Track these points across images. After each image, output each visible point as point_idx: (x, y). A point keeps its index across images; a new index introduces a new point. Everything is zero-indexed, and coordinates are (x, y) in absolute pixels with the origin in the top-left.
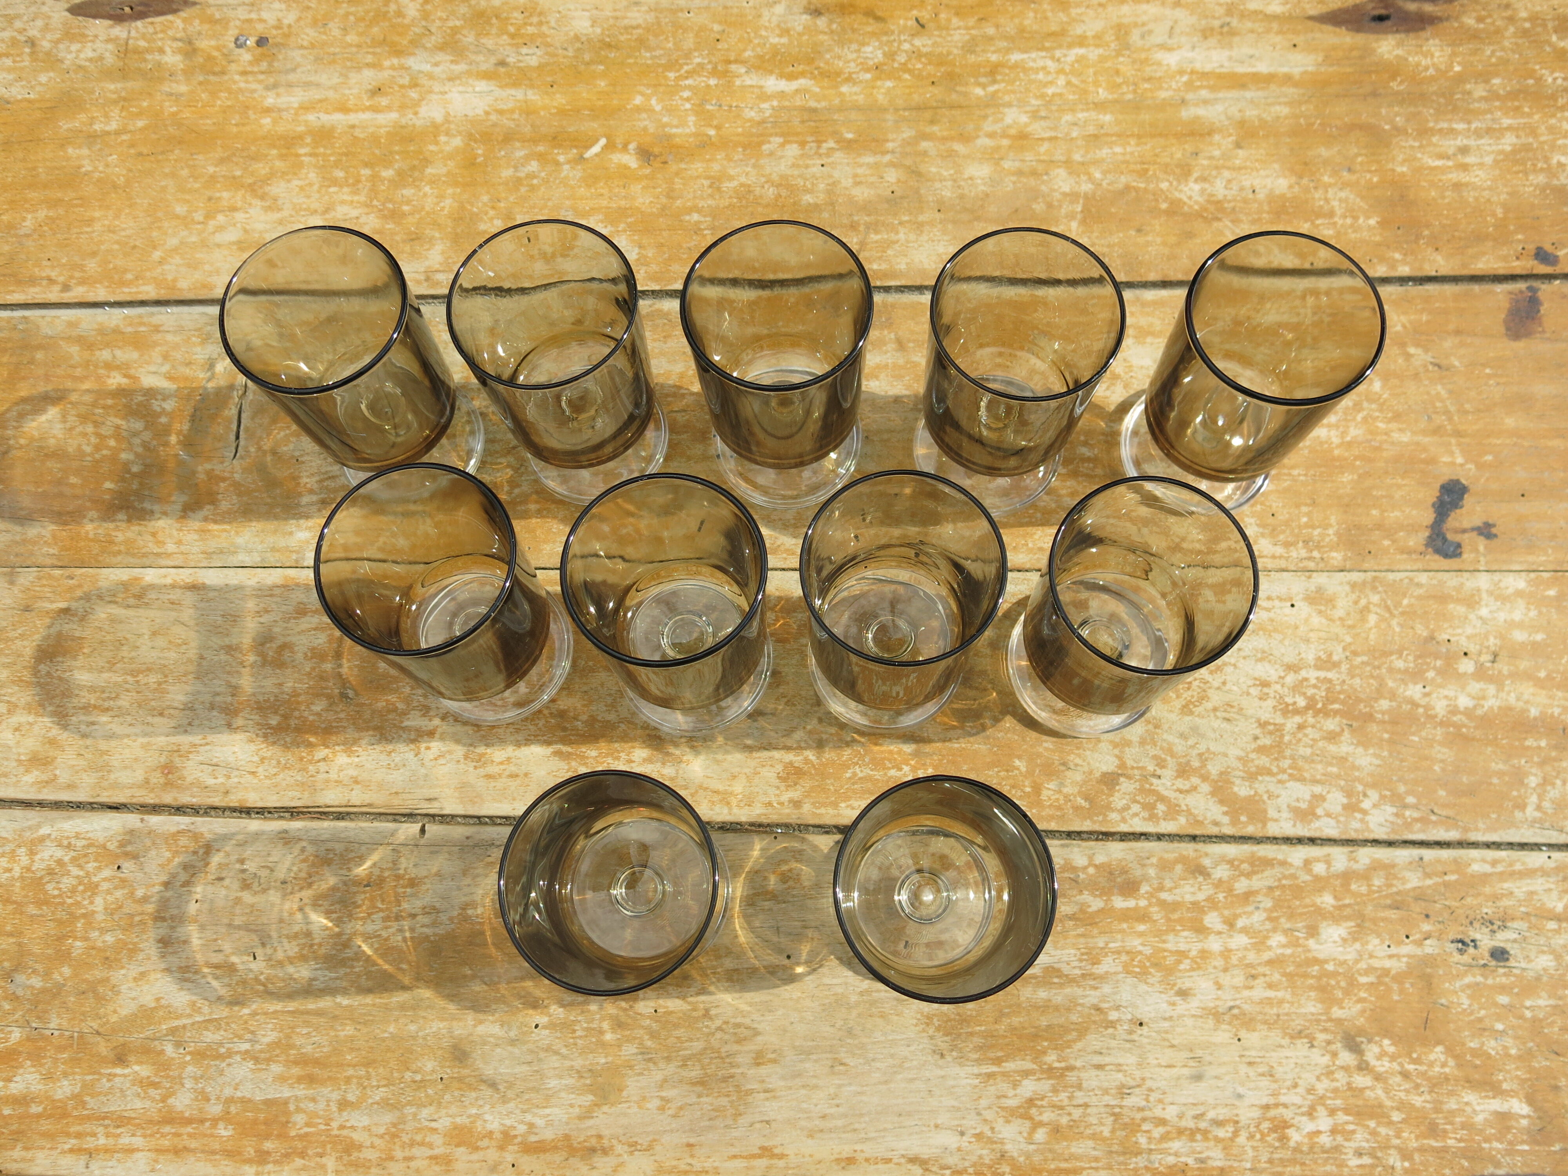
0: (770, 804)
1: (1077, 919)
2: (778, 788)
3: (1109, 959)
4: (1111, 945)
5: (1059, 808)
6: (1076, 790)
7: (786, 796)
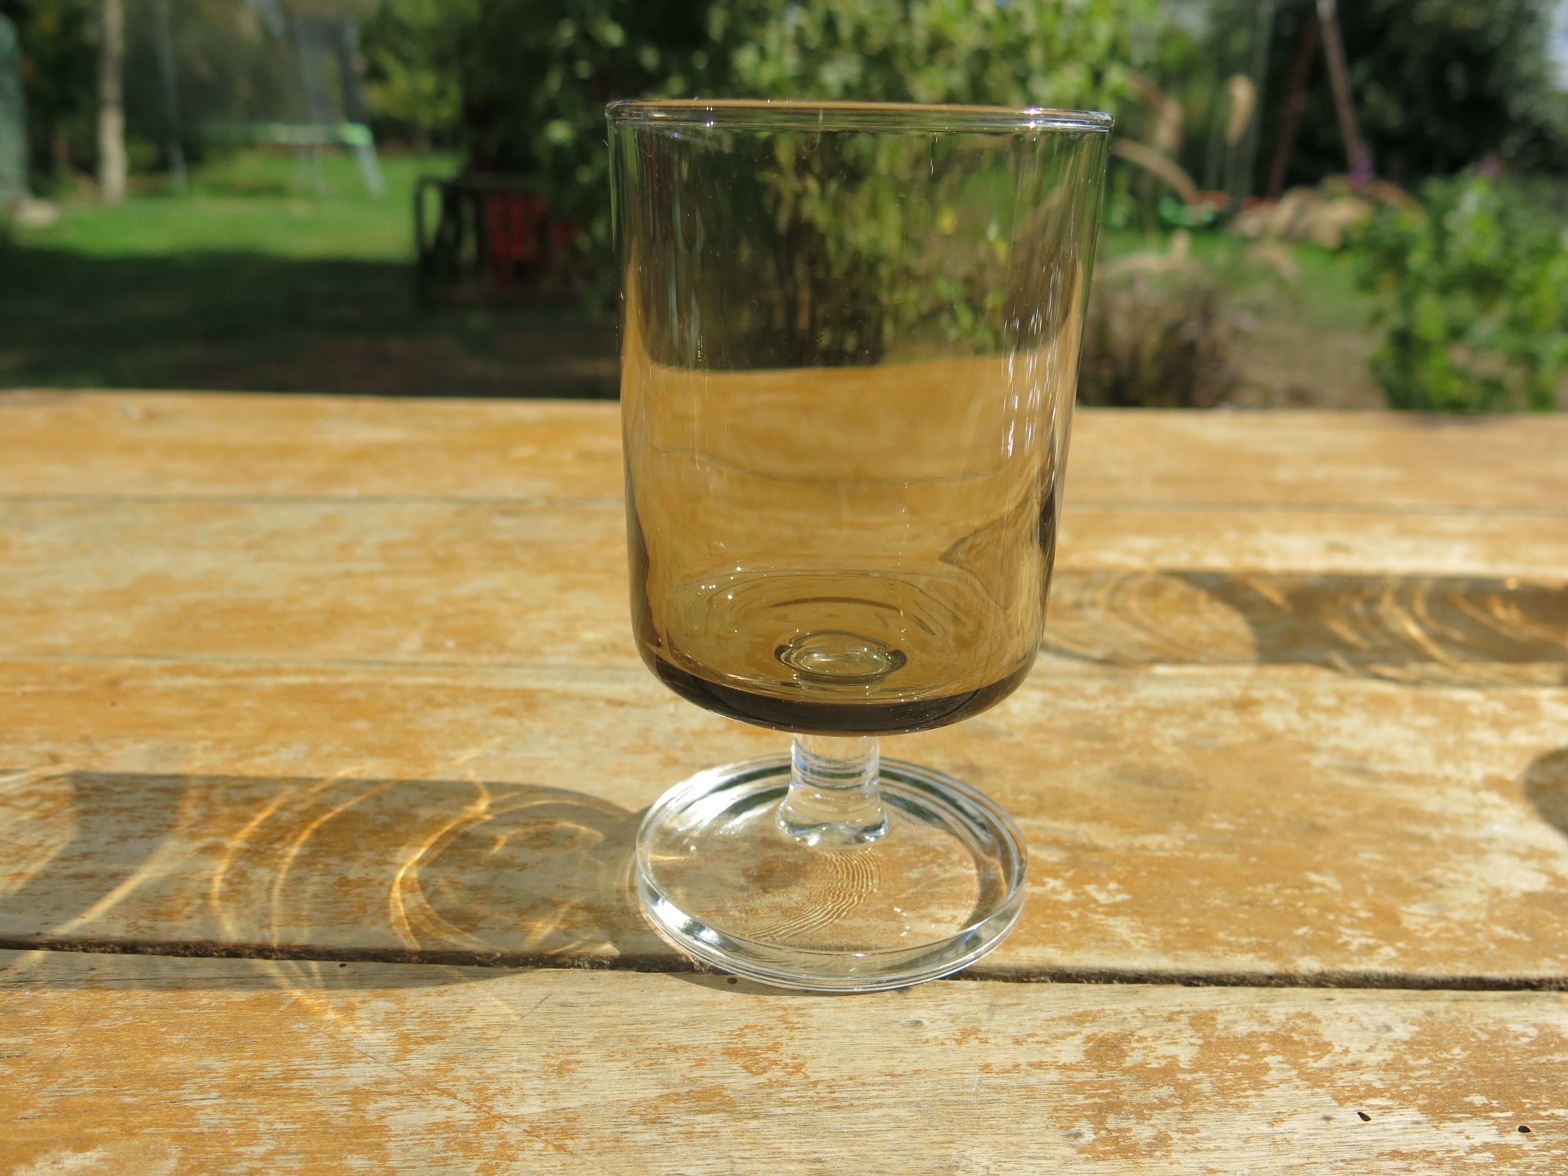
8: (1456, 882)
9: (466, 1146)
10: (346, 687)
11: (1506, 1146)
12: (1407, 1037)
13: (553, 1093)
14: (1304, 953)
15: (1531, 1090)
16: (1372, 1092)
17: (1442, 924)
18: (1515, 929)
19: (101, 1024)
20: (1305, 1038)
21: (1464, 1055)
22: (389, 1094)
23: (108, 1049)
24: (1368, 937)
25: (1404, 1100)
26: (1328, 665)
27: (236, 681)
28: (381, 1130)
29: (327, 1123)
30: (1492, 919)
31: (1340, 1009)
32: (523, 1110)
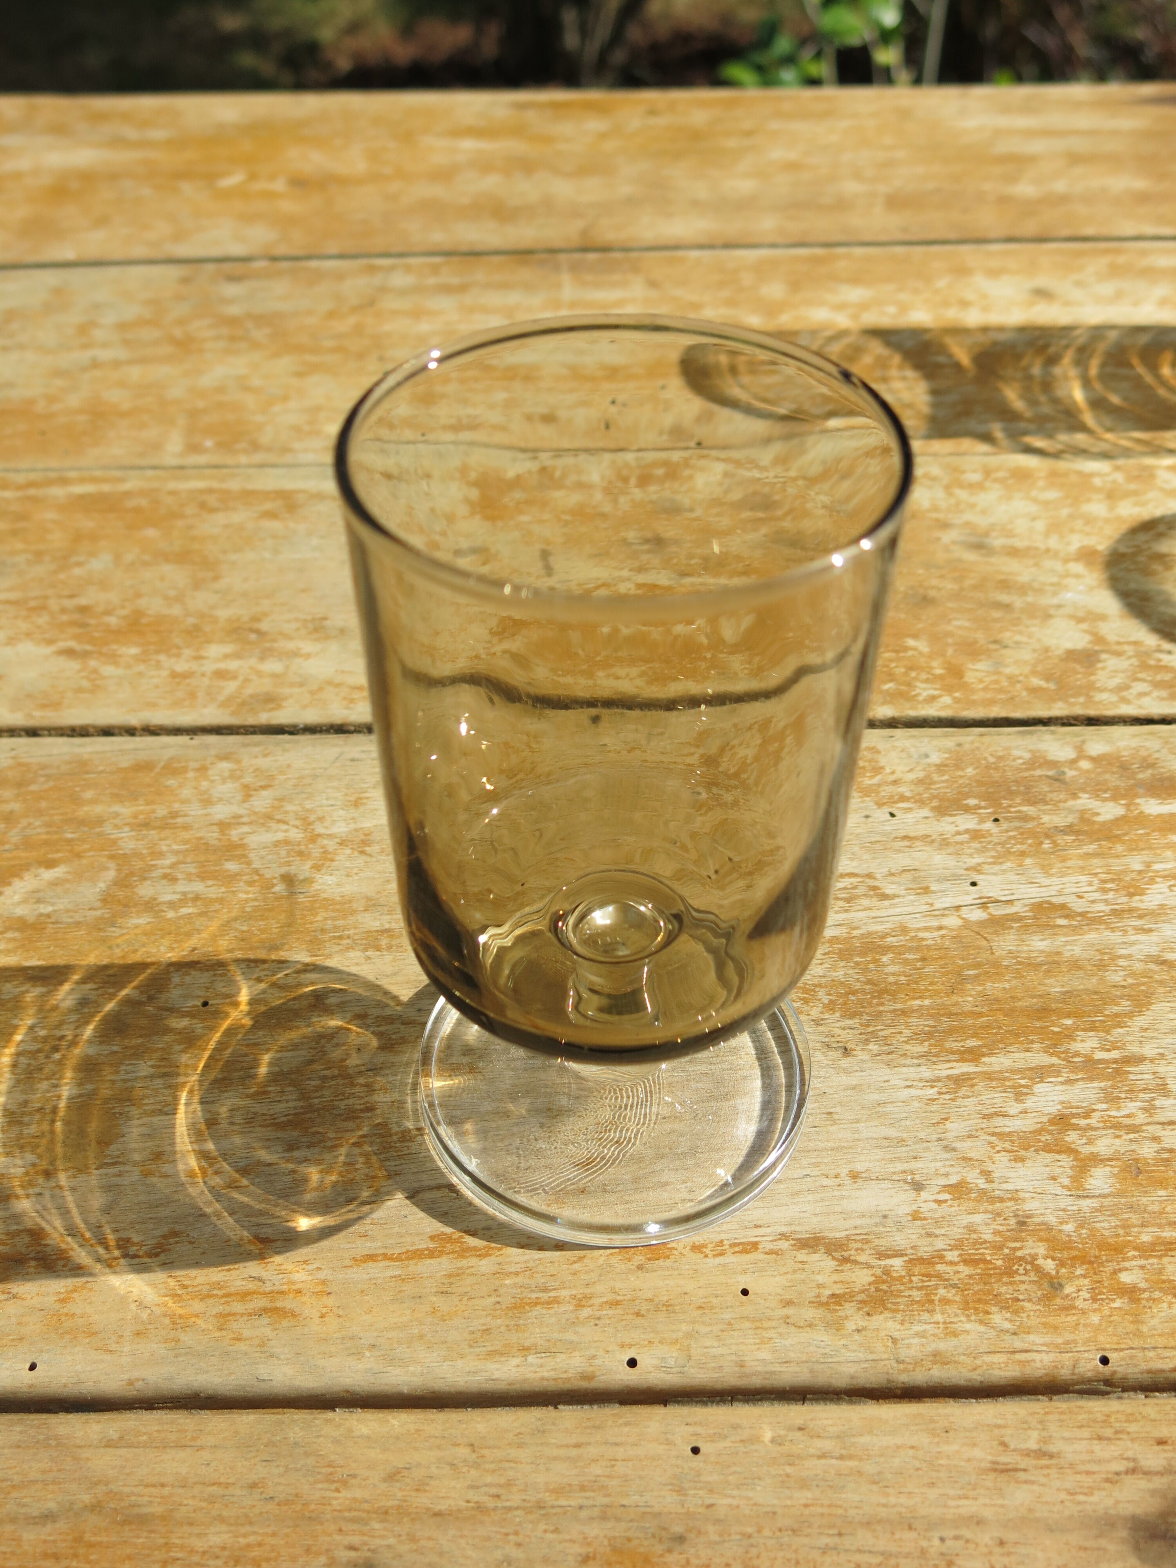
1: (1077, 833)
3: (1161, 886)
4: (1156, 867)
5: (1001, 690)
6: (1027, 670)
8: (1018, 643)
9: (301, 854)
10: (128, 494)
11: (980, 830)
12: (938, 761)
13: (353, 818)
14: (884, 703)
15: (1011, 794)
16: (903, 798)
17: (994, 678)
18: (1048, 679)
19: (34, 788)
20: (867, 764)
21: (974, 772)
22: (244, 824)
23: (43, 804)
24: (936, 689)
25: (921, 803)
26: (987, 438)
27: (32, 492)
28: (243, 846)
29: (206, 844)
30: (1034, 673)
31: (897, 744)
32: (335, 830)
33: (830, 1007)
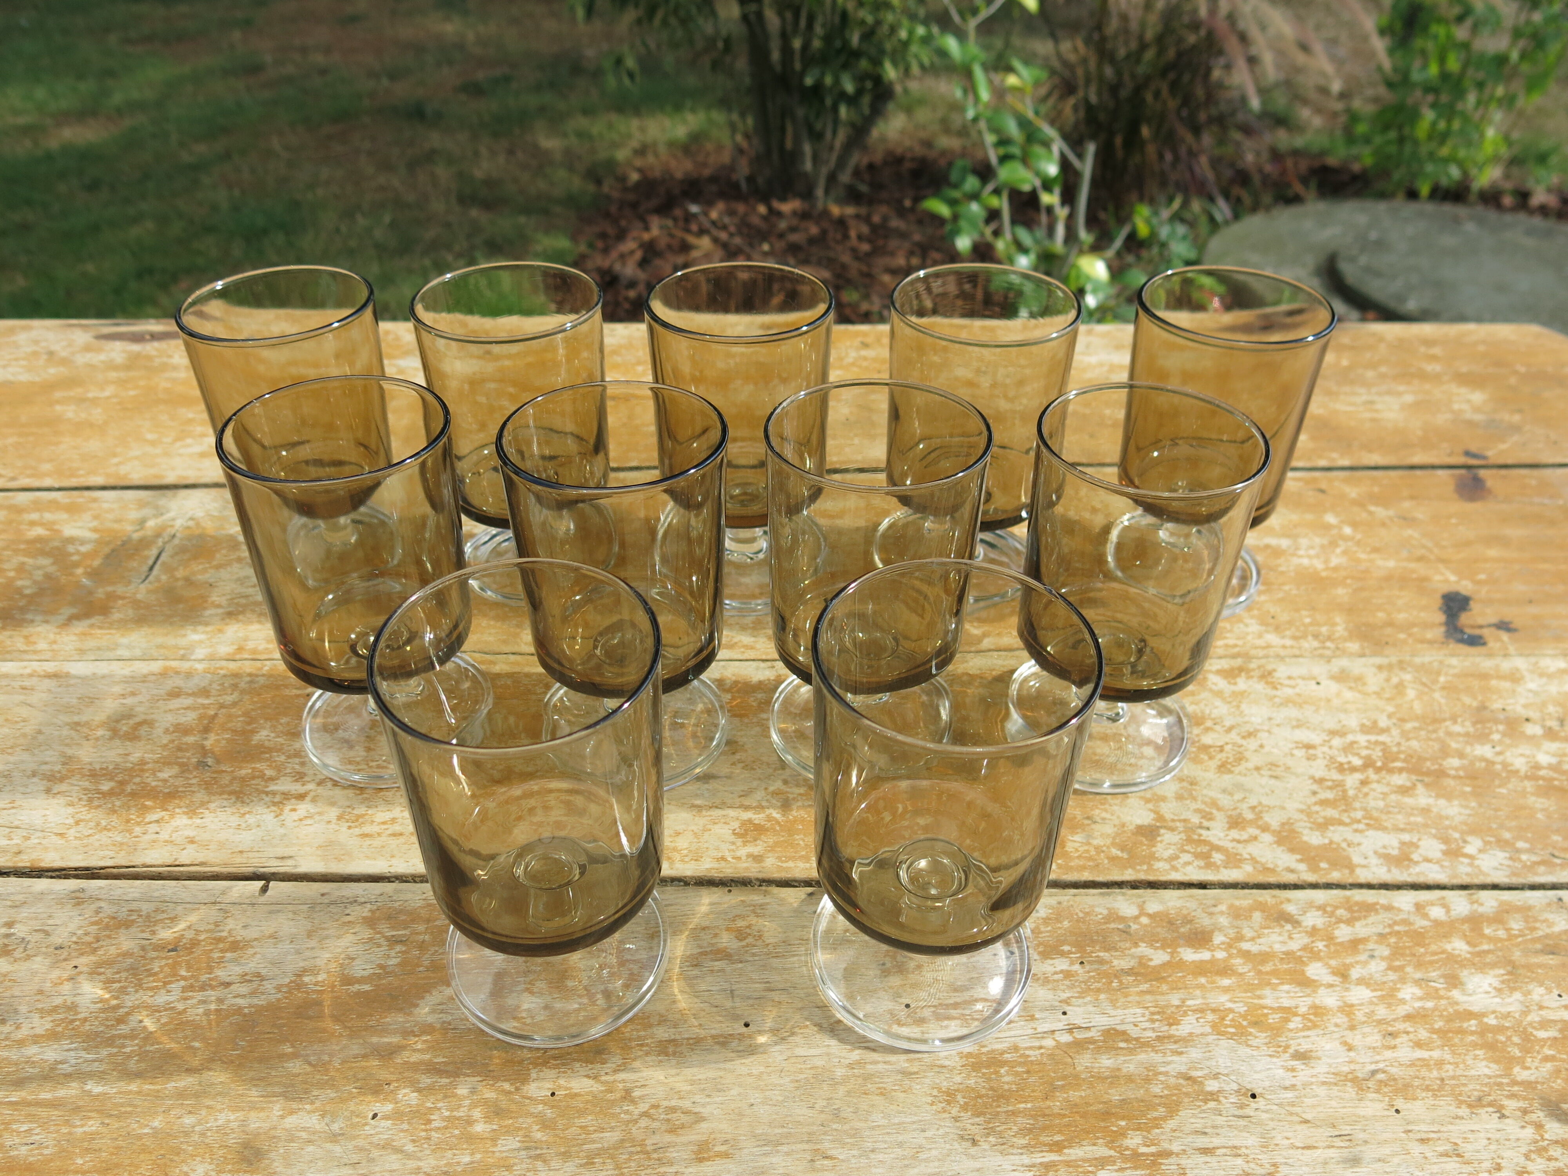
0: (723, 858)
1: (1136, 974)
2: (733, 843)
3: (1191, 1018)
4: (1189, 1003)
5: (1090, 859)
6: (1109, 841)
7: (743, 852)
8: (1104, 819)
11: (1071, 971)
15: (1093, 942)
18: (1122, 850)
21: (1069, 925)
30: (1114, 844)
33: (964, 1108)
